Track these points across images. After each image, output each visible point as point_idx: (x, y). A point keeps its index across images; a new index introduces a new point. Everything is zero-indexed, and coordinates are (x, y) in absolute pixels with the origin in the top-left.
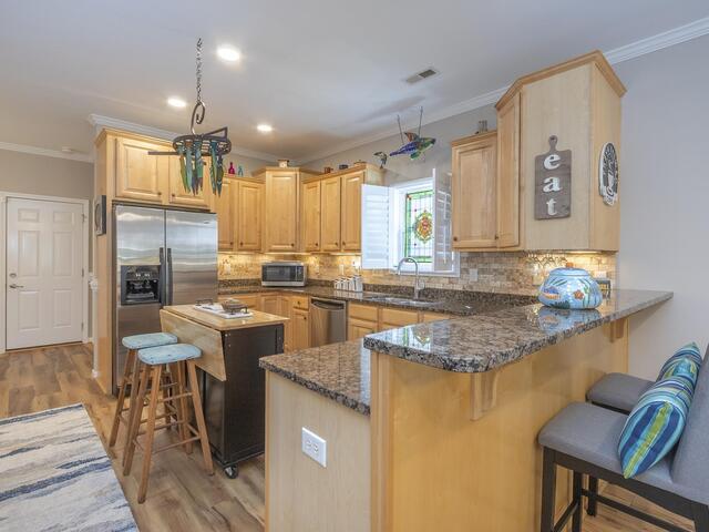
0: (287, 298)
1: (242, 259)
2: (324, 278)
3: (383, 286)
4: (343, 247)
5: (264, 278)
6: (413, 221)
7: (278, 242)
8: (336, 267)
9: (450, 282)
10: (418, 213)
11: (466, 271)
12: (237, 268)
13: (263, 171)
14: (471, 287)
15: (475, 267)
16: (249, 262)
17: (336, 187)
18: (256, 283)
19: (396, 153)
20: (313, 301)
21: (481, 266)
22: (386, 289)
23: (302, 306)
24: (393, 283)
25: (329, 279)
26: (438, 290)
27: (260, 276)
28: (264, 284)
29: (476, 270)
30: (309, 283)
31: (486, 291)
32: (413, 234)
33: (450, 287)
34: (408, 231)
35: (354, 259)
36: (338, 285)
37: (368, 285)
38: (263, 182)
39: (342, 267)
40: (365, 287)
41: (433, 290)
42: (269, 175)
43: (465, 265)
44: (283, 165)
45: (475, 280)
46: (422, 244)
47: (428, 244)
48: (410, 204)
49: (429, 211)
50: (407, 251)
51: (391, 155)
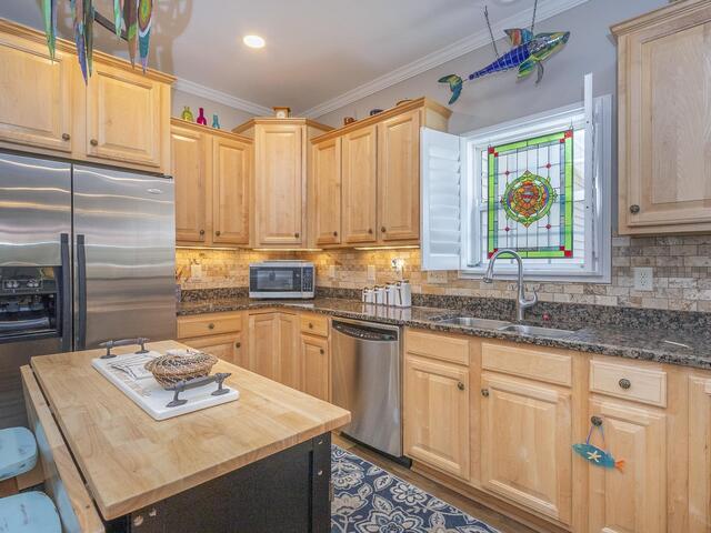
0: (289, 317)
1: (219, 258)
2: (342, 285)
3: (447, 298)
4: (384, 236)
5: (254, 287)
6: (502, 191)
7: (274, 231)
8: (363, 269)
9: (587, 292)
10: (512, 178)
11: (627, 271)
12: (212, 271)
13: (251, 124)
14: (635, 300)
15: (647, 263)
16: (230, 262)
17: (368, 141)
18: (241, 294)
19: (481, 73)
20: (335, 324)
21: (660, 262)
22: (452, 301)
23: (316, 330)
24: (466, 292)
25: (351, 286)
26: (560, 307)
27: (247, 283)
28: (253, 295)
29: (649, 270)
30: (321, 294)
31: (675, 307)
32: (502, 214)
33: (589, 300)
34: (492, 208)
35: (393, 255)
36: (369, 296)
37: (419, 296)
38: (250, 141)
39: (372, 267)
40: (415, 298)
41: (550, 305)
42: (259, 131)
43: (622, 261)
44: (281, 115)
45: (645, 288)
46: (521, 228)
47: (533, 228)
48: (496, 163)
49: (534, 173)
50: (491, 240)
51: (471, 77)
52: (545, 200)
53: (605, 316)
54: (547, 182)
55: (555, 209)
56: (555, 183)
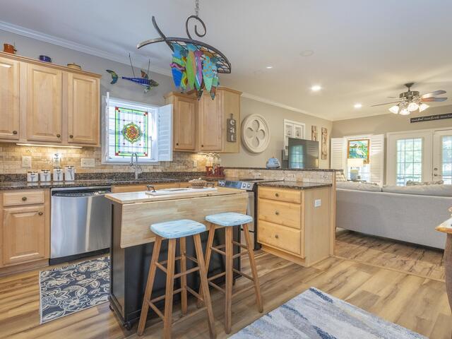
3: (96, 174)
6: (122, 128)
9: (154, 168)
10: (126, 123)
20: (53, 192)
22: (99, 175)
23: (31, 201)
32: (122, 137)
33: (154, 171)
34: (117, 133)
37: (77, 175)
46: (130, 144)
47: (135, 144)
48: (119, 115)
49: (135, 123)
50: (117, 148)
51: (123, 78)
52: (139, 135)
53: (159, 175)
54: (139, 129)
55: (142, 138)
56: (142, 129)
